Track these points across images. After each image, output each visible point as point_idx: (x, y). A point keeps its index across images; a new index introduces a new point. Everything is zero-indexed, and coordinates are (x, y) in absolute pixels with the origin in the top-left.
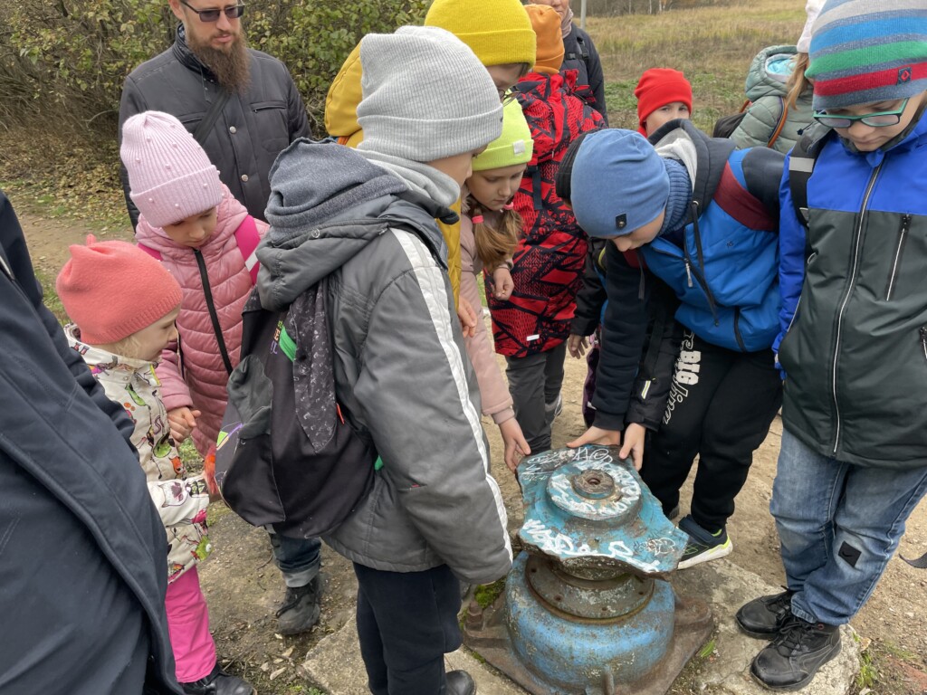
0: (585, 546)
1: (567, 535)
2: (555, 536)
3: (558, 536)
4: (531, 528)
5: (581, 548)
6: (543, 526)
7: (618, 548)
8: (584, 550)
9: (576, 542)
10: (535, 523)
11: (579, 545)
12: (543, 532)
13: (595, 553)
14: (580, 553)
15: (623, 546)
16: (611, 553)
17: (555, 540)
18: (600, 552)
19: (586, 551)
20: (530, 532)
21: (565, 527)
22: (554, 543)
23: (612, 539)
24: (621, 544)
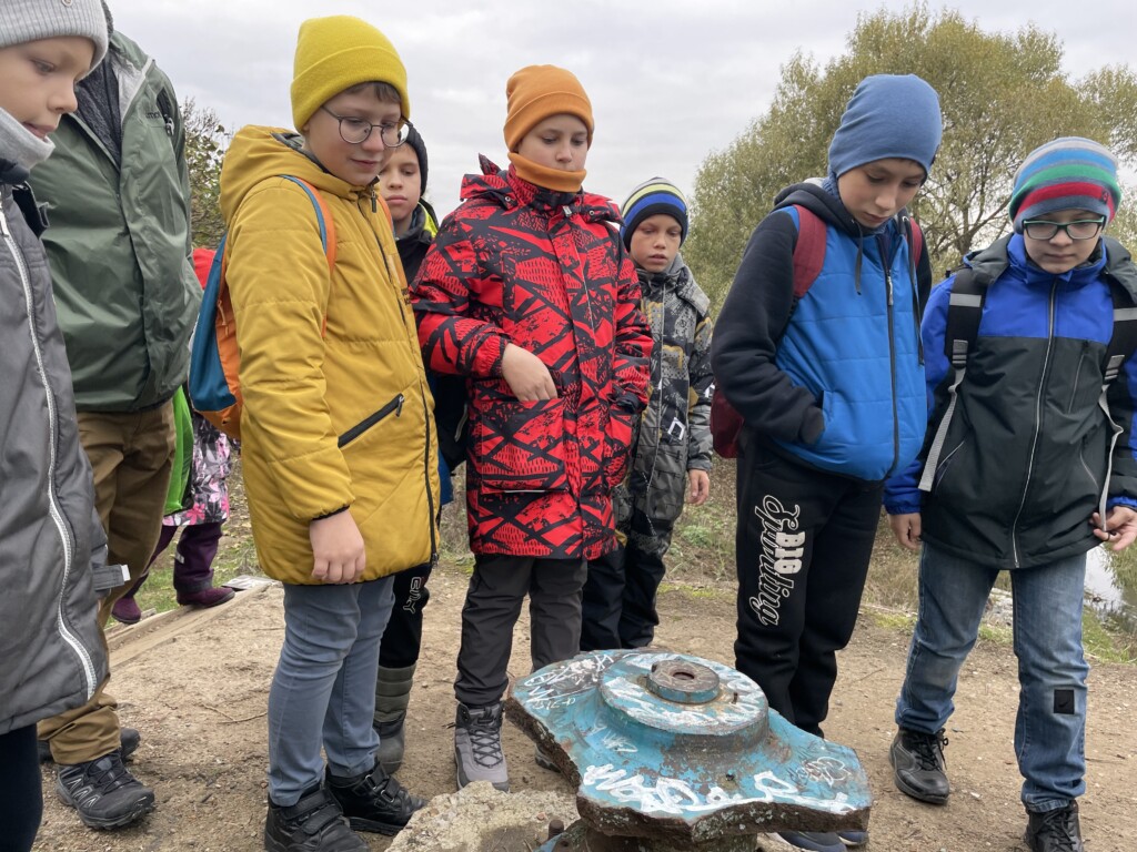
0: (716, 790)
1: (675, 777)
2: (653, 785)
3: (660, 781)
4: (599, 781)
5: (711, 796)
6: (622, 772)
7: (770, 784)
8: (717, 798)
9: (698, 786)
10: (601, 770)
11: (704, 791)
12: (626, 782)
13: (738, 800)
14: (713, 806)
15: (775, 779)
16: (763, 795)
17: (657, 790)
18: (745, 796)
19: (719, 799)
20: (601, 787)
21: (666, 764)
22: (657, 797)
23: (753, 769)
24: (769, 775)
